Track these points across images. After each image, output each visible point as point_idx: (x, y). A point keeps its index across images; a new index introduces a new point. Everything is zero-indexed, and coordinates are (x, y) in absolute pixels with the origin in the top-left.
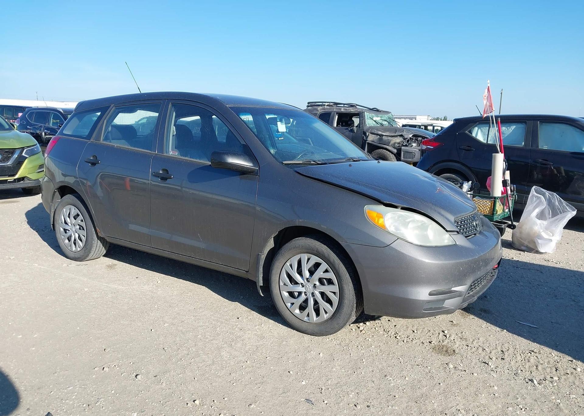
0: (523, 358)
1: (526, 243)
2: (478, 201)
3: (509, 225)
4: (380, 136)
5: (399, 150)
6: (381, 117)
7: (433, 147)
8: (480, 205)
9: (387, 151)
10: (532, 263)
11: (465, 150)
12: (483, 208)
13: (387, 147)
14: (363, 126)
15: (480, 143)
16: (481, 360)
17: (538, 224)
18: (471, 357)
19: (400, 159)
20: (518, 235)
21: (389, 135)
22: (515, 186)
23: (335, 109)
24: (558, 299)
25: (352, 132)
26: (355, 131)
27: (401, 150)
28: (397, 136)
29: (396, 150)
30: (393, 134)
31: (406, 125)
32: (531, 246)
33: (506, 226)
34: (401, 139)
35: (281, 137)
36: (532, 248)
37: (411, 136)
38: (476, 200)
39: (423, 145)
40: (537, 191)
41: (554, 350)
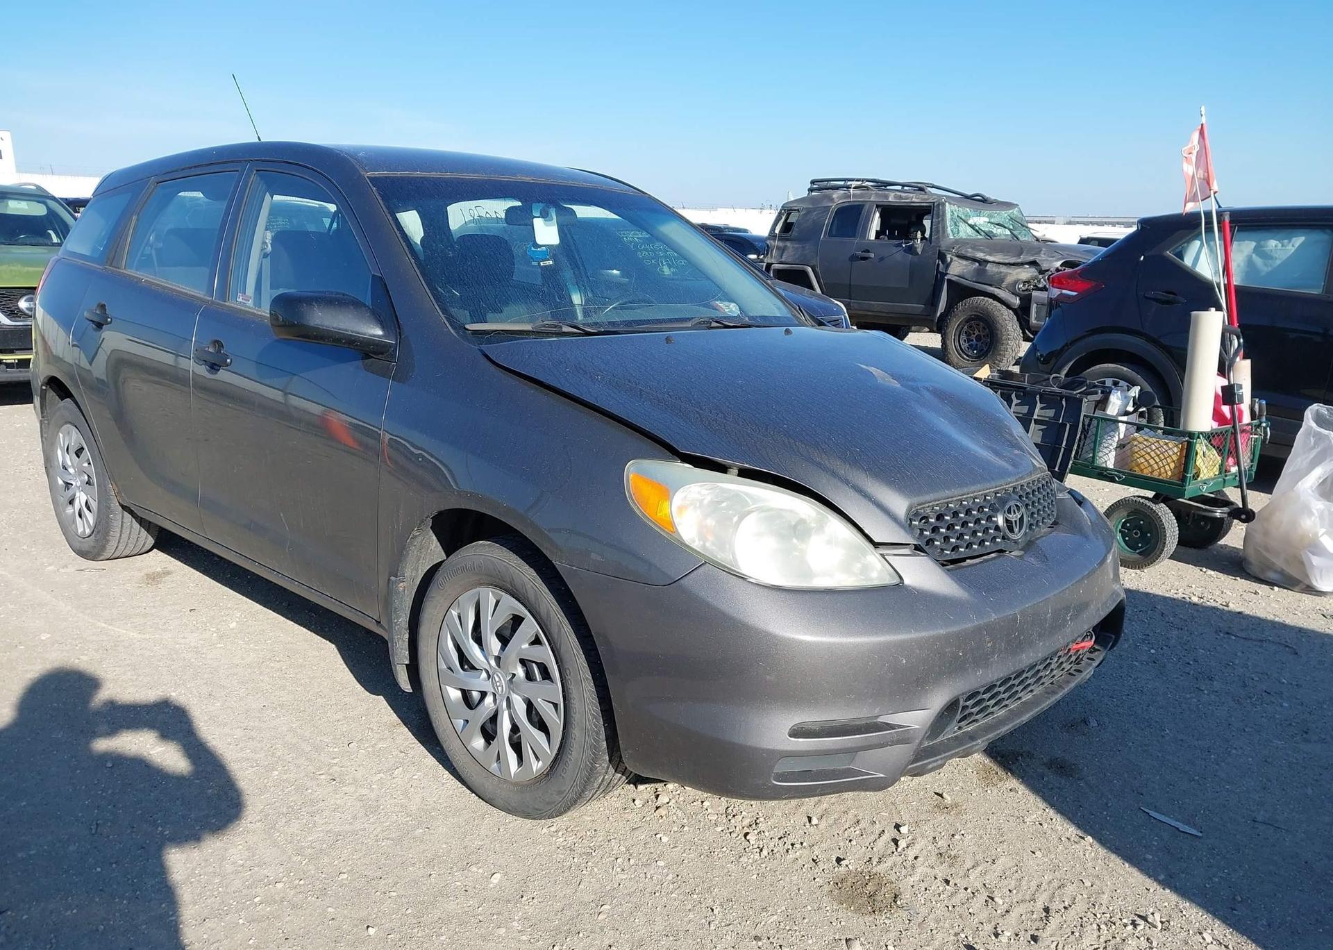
0: (1102, 939)
1: (1279, 563)
2: (1145, 443)
3: (1235, 509)
4: (980, 265)
5: (1026, 300)
6: (990, 216)
7: (1075, 293)
8: (1148, 453)
9: (995, 302)
10: (1279, 623)
11: (1156, 300)
12: (1158, 460)
13: (997, 291)
14: (938, 238)
15: (1205, 283)
16: (963, 936)
17: (1315, 511)
18: (937, 921)
19: (1029, 321)
20: (1258, 538)
21: (1001, 261)
22: (1264, 402)
23: (874, 196)
24: (1310, 742)
25: (911, 254)
26: (919, 250)
27: (1031, 299)
28: (1022, 264)
29: (1018, 298)
30: (1013, 260)
31: (1088, 238)
32: (1293, 572)
33: (1225, 513)
34: (1033, 272)
35: (546, 260)
36: (1297, 579)
37: (1058, 264)
38: (1141, 439)
39: (1052, 286)
40: (1320, 420)
41: (1219, 919)
